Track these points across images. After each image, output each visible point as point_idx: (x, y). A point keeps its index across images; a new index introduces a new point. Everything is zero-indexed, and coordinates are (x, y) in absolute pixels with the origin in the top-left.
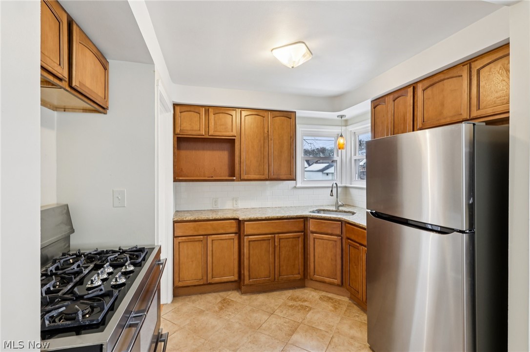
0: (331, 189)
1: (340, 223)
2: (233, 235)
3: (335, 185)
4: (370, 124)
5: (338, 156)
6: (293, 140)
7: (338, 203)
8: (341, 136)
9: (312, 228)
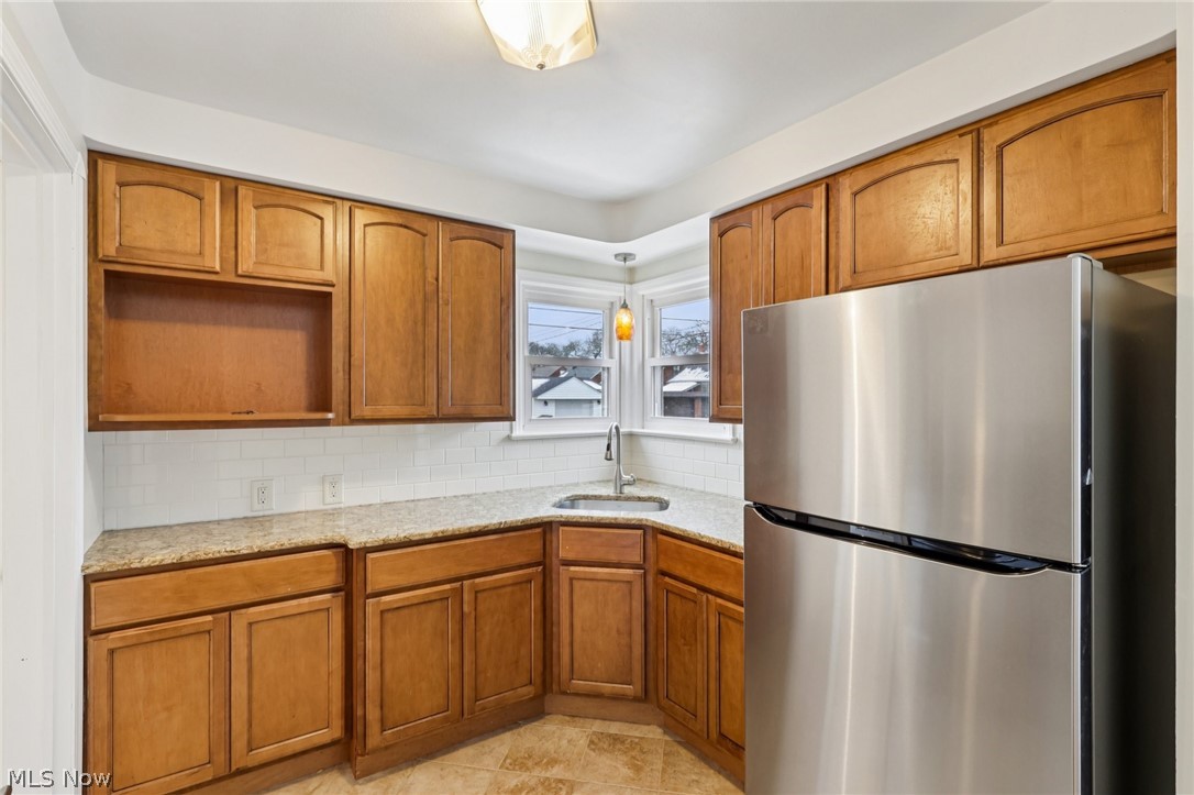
0: (606, 442)
1: (641, 532)
2: (328, 596)
3: (614, 430)
4: (708, 278)
5: (611, 357)
6: (508, 307)
7: (621, 477)
8: (625, 306)
9: (565, 552)
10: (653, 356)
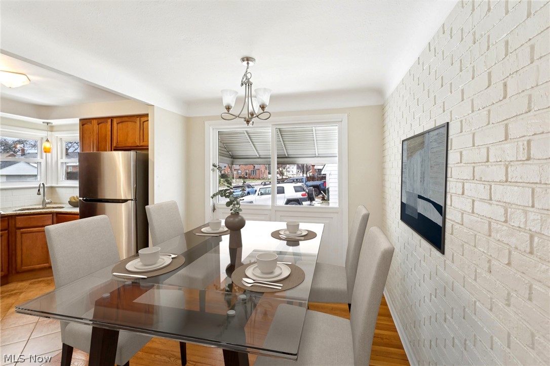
0: (38, 189)
1: (51, 215)
3: (42, 185)
5: (42, 158)
7: (45, 201)
8: (47, 141)
9: (19, 225)
10: (62, 158)
